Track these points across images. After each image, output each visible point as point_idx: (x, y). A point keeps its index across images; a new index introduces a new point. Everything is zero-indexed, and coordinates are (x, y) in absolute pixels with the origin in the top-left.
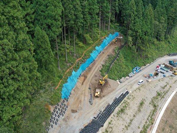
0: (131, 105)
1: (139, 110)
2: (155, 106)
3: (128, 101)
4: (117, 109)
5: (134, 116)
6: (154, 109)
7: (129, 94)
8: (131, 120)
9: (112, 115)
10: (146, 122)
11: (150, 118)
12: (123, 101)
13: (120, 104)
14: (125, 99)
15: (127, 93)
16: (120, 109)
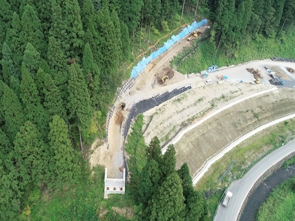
0: (189, 98)
1: (195, 104)
2: (213, 105)
3: (188, 94)
4: (175, 98)
5: (188, 107)
6: (210, 107)
7: (191, 89)
8: (184, 109)
9: (168, 101)
10: (197, 114)
11: (202, 112)
12: (183, 93)
13: (179, 95)
14: (186, 92)
15: (190, 88)
16: (177, 99)
